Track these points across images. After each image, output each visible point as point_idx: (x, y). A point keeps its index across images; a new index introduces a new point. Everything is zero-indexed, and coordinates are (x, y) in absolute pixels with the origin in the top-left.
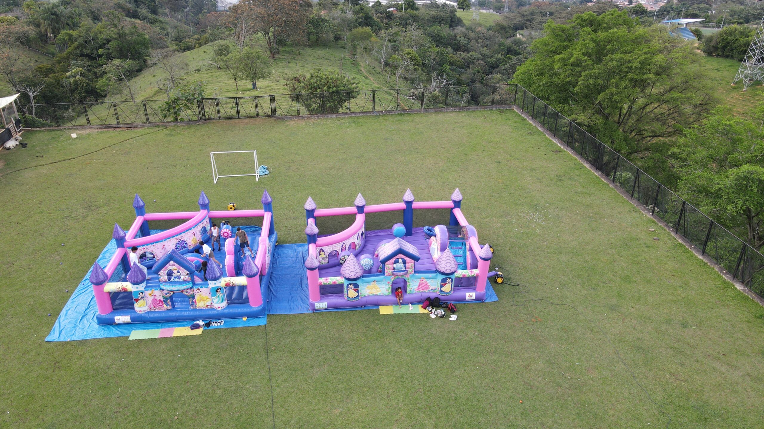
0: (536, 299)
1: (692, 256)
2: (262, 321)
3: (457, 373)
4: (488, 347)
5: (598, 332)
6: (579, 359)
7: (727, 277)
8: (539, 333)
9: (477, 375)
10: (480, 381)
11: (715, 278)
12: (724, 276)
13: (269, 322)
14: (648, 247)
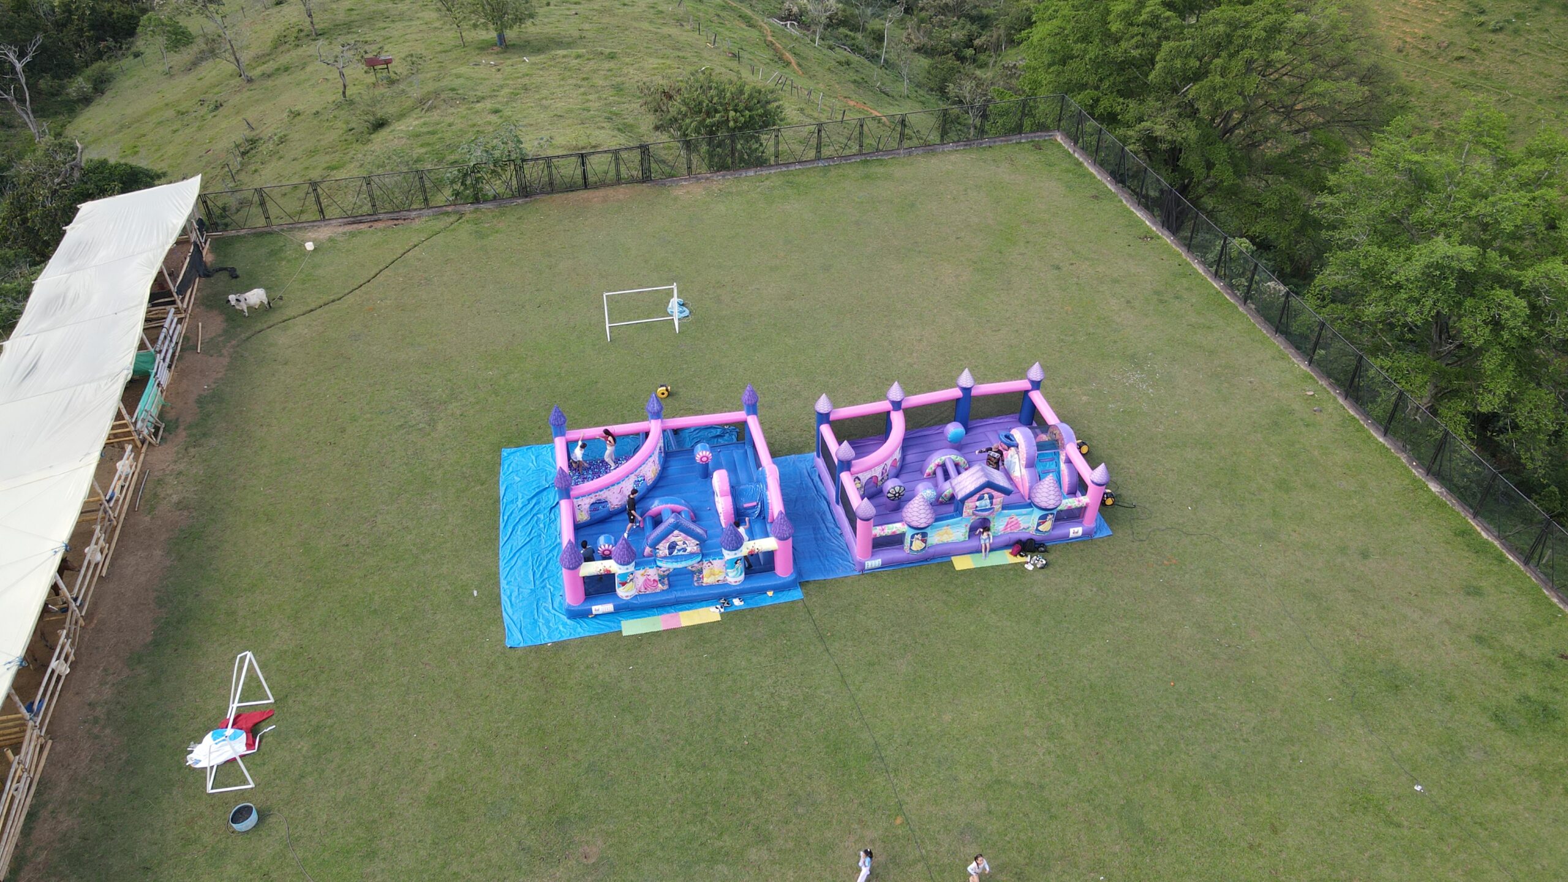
0: (1164, 528)
1: (1370, 437)
2: (797, 594)
3: (1083, 651)
4: (1114, 610)
5: (1254, 575)
6: (1234, 618)
7: (1418, 472)
8: (1177, 583)
9: (1109, 651)
10: (1115, 660)
11: (1401, 474)
12: (1413, 471)
13: (806, 594)
14: (1307, 426)
